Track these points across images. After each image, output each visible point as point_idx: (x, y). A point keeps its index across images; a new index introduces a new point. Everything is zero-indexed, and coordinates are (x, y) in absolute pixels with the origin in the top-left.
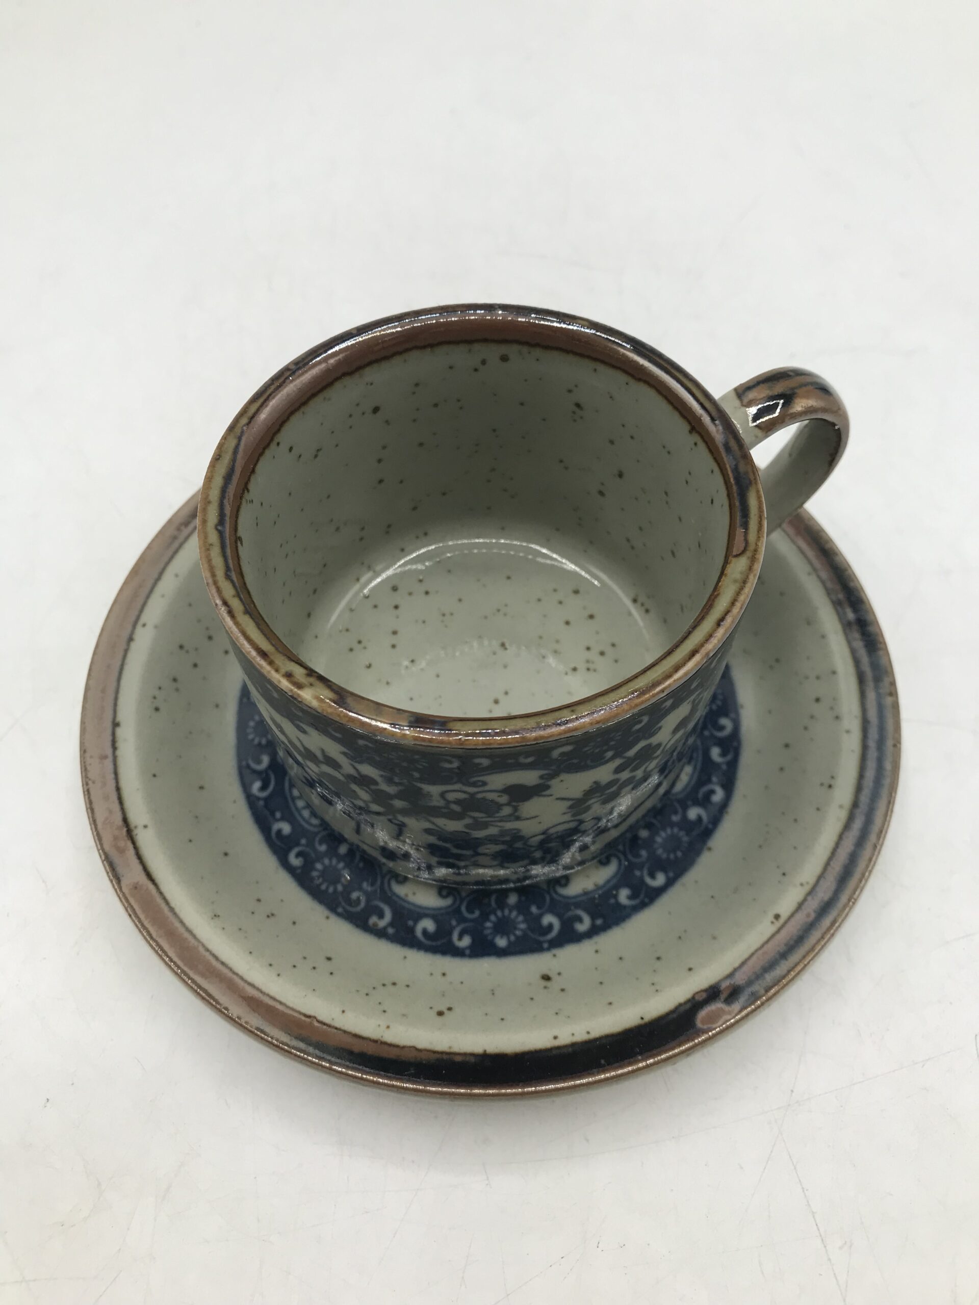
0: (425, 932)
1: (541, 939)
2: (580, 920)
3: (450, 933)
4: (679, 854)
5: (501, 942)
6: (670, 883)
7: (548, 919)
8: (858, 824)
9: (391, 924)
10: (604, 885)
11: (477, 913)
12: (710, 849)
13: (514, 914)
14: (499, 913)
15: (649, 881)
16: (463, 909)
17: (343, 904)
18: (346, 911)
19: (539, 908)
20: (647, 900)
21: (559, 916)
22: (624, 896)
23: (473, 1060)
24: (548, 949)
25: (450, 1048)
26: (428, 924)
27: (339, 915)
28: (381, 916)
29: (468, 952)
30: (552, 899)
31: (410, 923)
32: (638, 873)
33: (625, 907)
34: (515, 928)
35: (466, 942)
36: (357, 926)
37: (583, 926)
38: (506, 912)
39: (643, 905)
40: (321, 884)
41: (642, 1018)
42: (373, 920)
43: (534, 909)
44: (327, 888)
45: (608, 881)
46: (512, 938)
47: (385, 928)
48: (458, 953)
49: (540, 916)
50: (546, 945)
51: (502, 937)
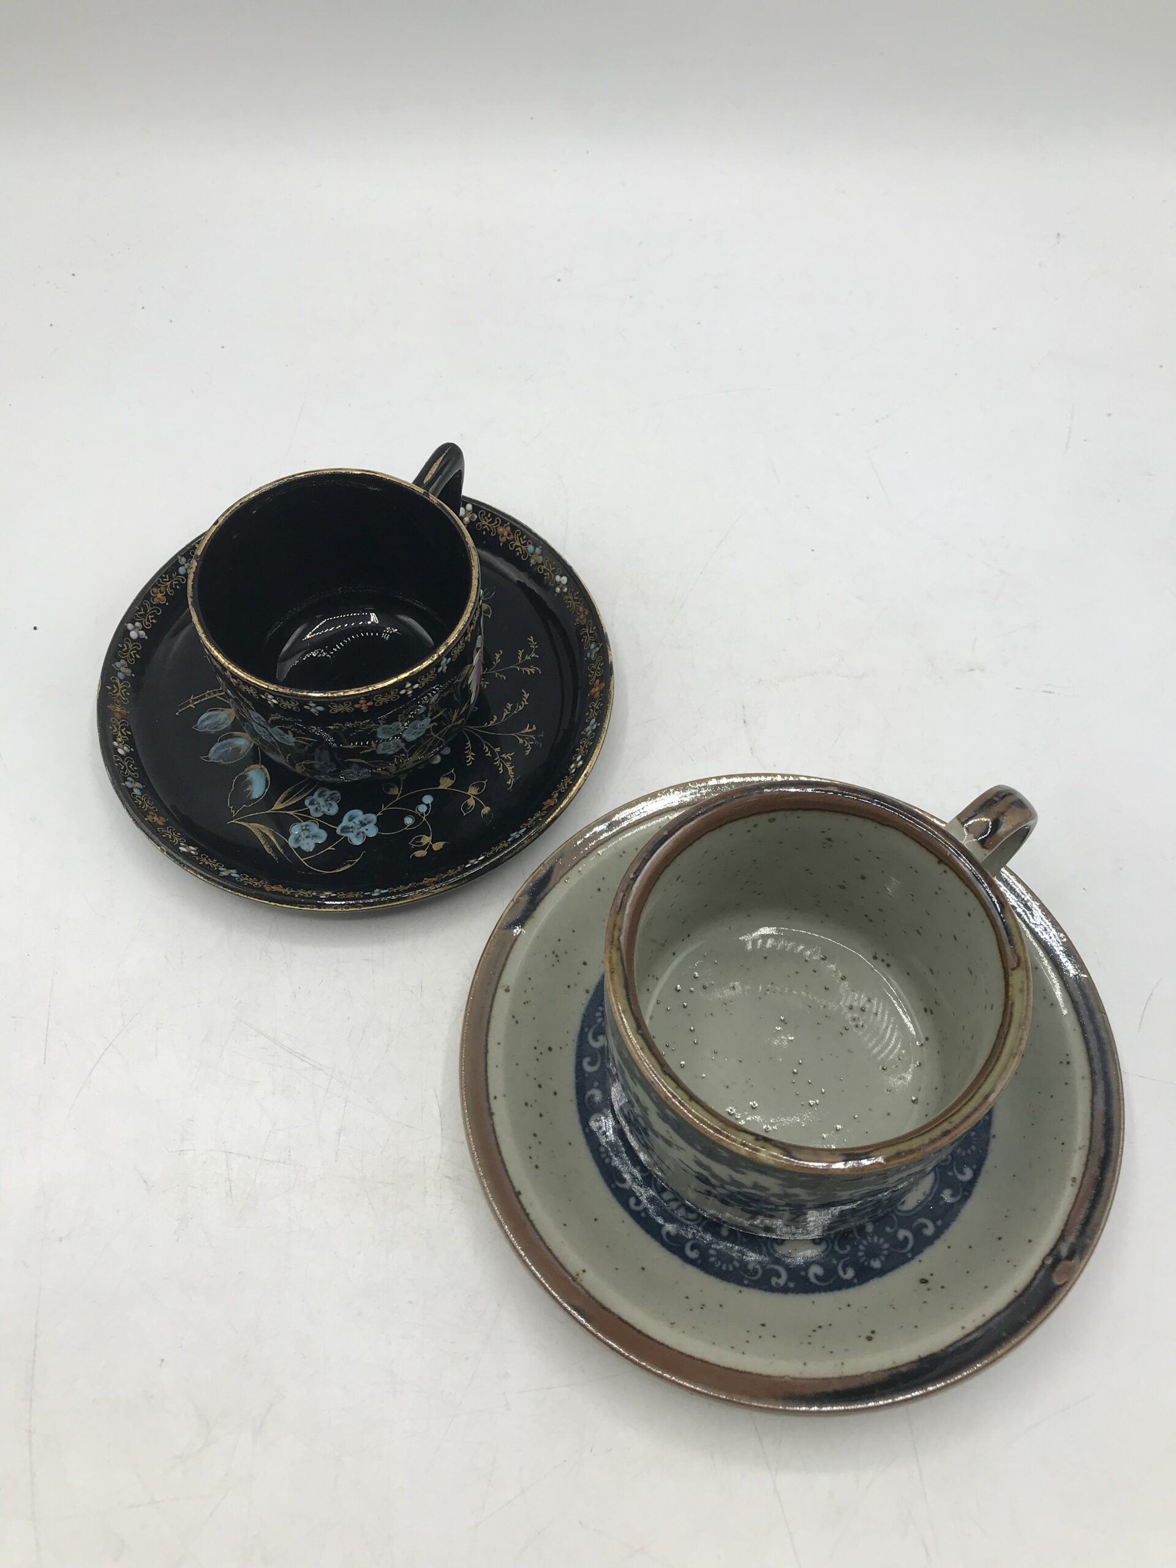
0: (816, 1276)
1: (904, 1251)
2: (926, 1226)
3: (836, 1271)
4: (974, 1148)
5: (876, 1264)
6: (977, 1174)
7: (902, 1234)
8: (1101, 1088)
9: (789, 1280)
10: (931, 1193)
11: (849, 1248)
12: (994, 1136)
13: (876, 1239)
14: (865, 1242)
15: (960, 1177)
16: (836, 1248)
17: (746, 1276)
18: (750, 1281)
19: (892, 1227)
20: (966, 1193)
21: (908, 1228)
22: (947, 1196)
23: (915, 1367)
24: (913, 1258)
25: (894, 1363)
26: (816, 1270)
27: (747, 1286)
28: (779, 1276)
29: (855, 1281)
30: (898, 1217)
31: (803, 1273)
32: (950, 1174)
33: (952, 1205)
34: (882, 1250)
35: (850, 1274)
36: (765, 1290)
37: (930, 1231)
38: (869, 1239)
39: (965, 1198)
40: (721, 1266)
41: (1016, 1291)
42: (774, 1281)
43: (888, 1229)
44: (728, 1268)
45: (932, 1188)
46: (883, 1258)
47: (786, 1284)
48: (849, 1284)
49: (896, 1232)
50: (909, 1255)
51: (875, 1260)
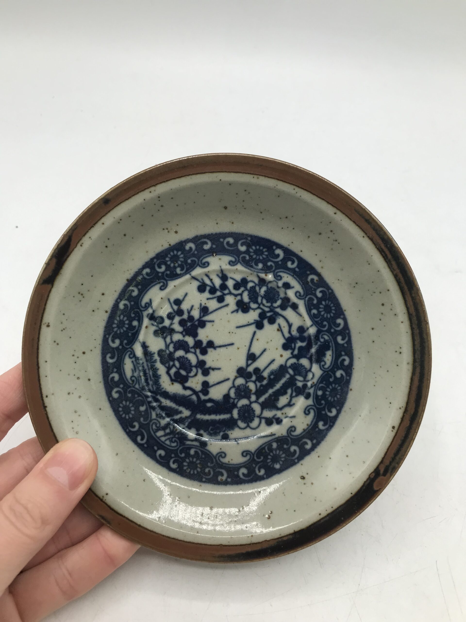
0: (243, 474)
1: (294, 458)
2: (306, 443)
3: (255, 471)
4: (338, 396)
5: (277, 466)
6: (339, 412)
7: (293, 448)
9: (228, 477)
10: (311, 424)
11: (262, 458)
12: (351, 390)
13: (278, 452)
14: (271, 454)
15: (329, 414)
17: (204, 476)
18: (206, 479)
19: (287, 445)
20: (331, 424)
21: (297, 445)
22: (321, 425)
23: (291, 537)
24: (298, 462)
25: (280, 535)
26: (243, 471)
27: (205, 482)
28: (222, 475)
29: (265, 476)
30: (292, 439)
31: (236, 473)
32: (323, 412)
33: (323, 430)
34: (281, 458)
35: (262, 472)
36: (215, 484)
37: (308, 446)
38: (274, 452)
39: (331, 427)
40: (190, 472)
41: (352, 494)
42: (220, 478)
43: (285, 446)
44: (194, 472)
45: (312, 422)
46: (281, 463)
47: (226, 480)
48: (261, 478)
49: (289, 448)
50: (296, 461)
51: (276, 464)
